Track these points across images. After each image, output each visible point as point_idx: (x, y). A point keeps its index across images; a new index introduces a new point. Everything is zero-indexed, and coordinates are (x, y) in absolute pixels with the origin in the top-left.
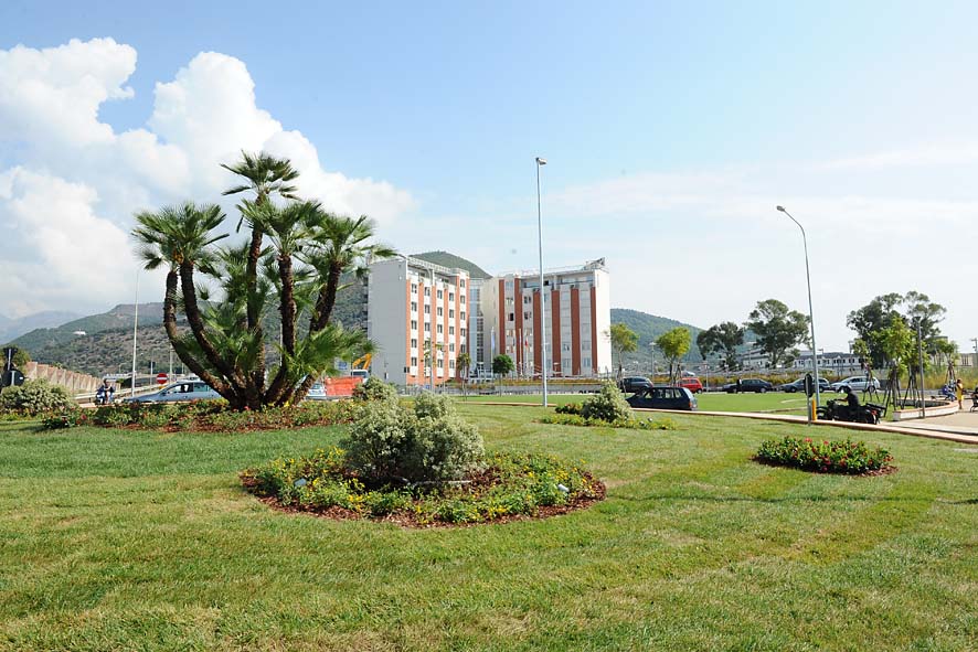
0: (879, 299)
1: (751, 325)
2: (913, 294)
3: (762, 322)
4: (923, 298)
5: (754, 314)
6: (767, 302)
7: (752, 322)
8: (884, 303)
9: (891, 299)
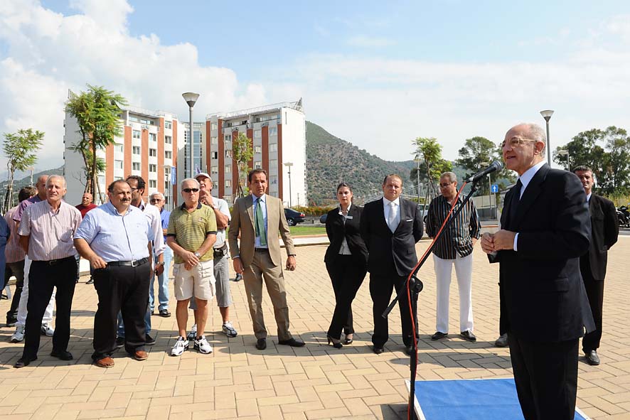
0: (581, 134)
1: (460, 160)
2: (612, 128)
3: (471, 158)
4: (622, 132)
5: (463, 151)
6: (474, 139)
7: (462, 158)
8: (586, 138)
9: (593, 134)
